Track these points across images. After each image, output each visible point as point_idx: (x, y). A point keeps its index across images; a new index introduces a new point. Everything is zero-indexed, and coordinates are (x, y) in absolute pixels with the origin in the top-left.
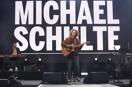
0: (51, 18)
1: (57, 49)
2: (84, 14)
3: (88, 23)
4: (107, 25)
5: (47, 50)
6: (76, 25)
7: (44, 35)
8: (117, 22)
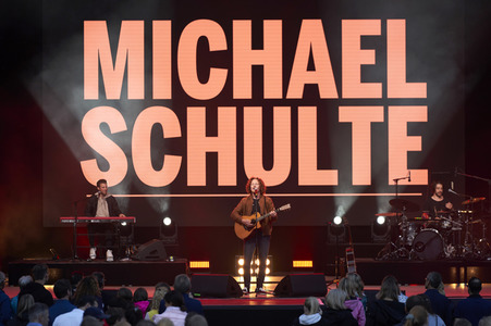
0: (203, 77)
1: (222, 182)
2: (311, 67)
3: (323, 95)
4: (385, 102)
5: (190, 183)
6: (283, 102)
7: (178, 134)
8: (419, 90)
